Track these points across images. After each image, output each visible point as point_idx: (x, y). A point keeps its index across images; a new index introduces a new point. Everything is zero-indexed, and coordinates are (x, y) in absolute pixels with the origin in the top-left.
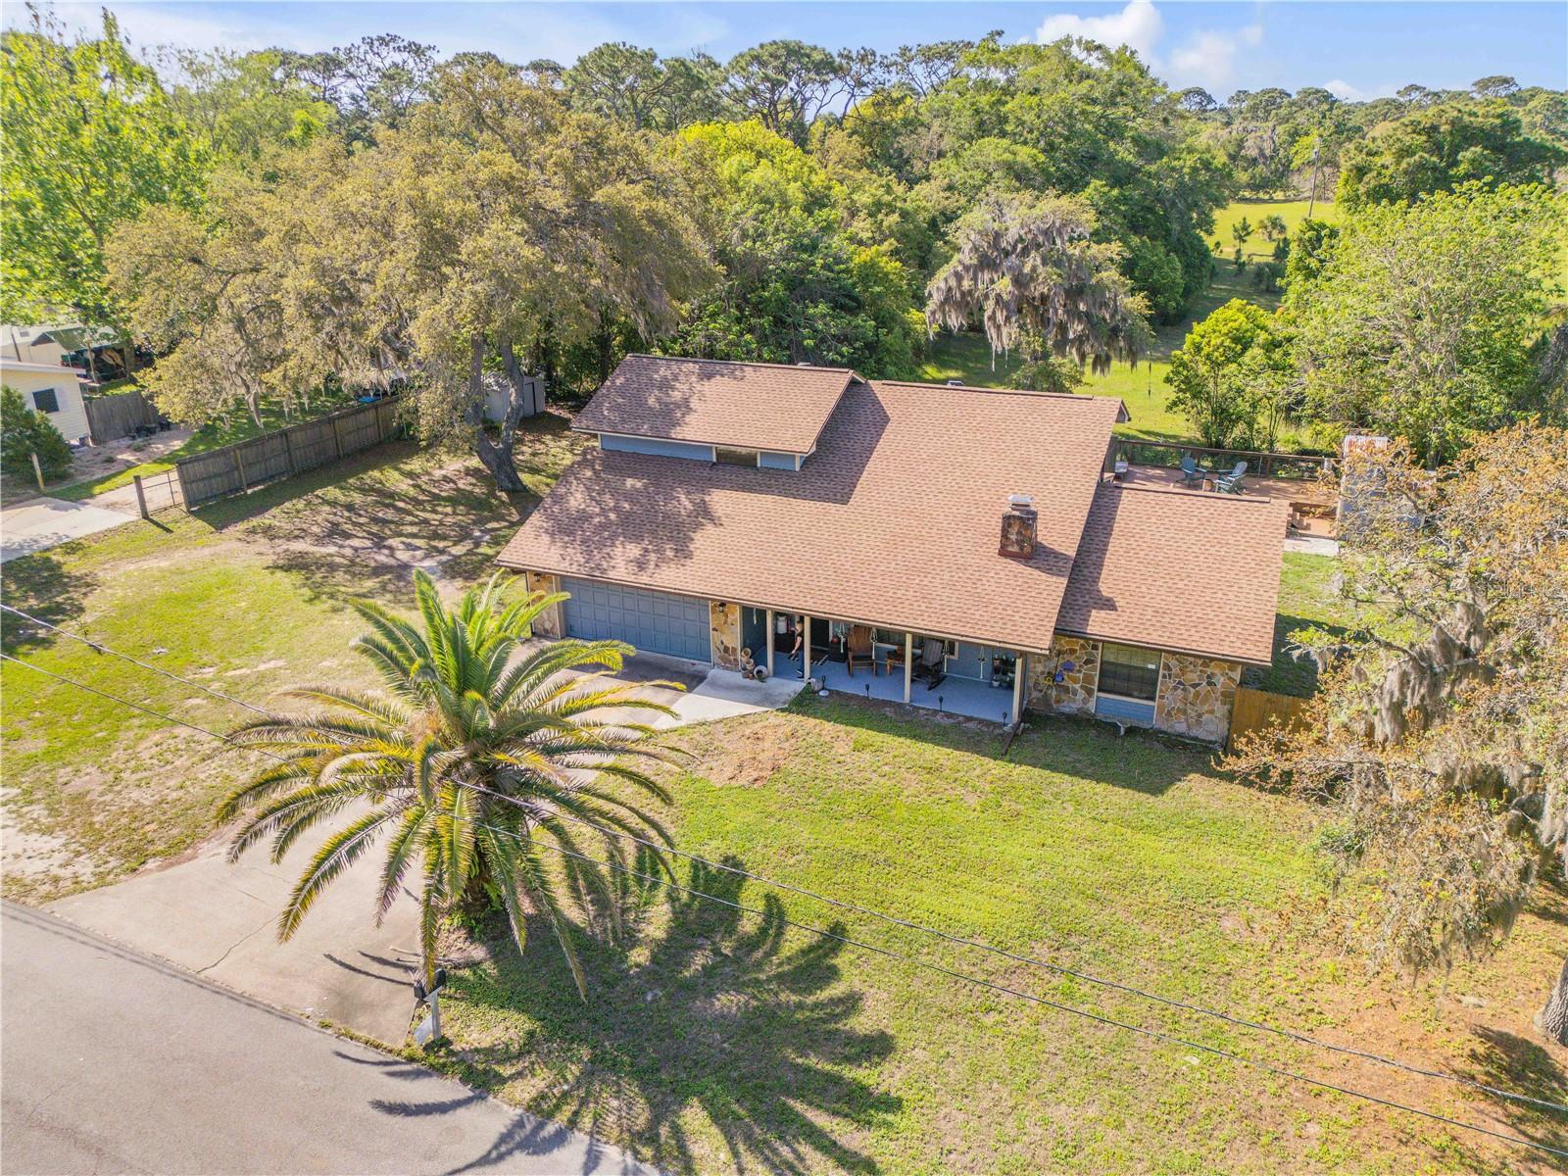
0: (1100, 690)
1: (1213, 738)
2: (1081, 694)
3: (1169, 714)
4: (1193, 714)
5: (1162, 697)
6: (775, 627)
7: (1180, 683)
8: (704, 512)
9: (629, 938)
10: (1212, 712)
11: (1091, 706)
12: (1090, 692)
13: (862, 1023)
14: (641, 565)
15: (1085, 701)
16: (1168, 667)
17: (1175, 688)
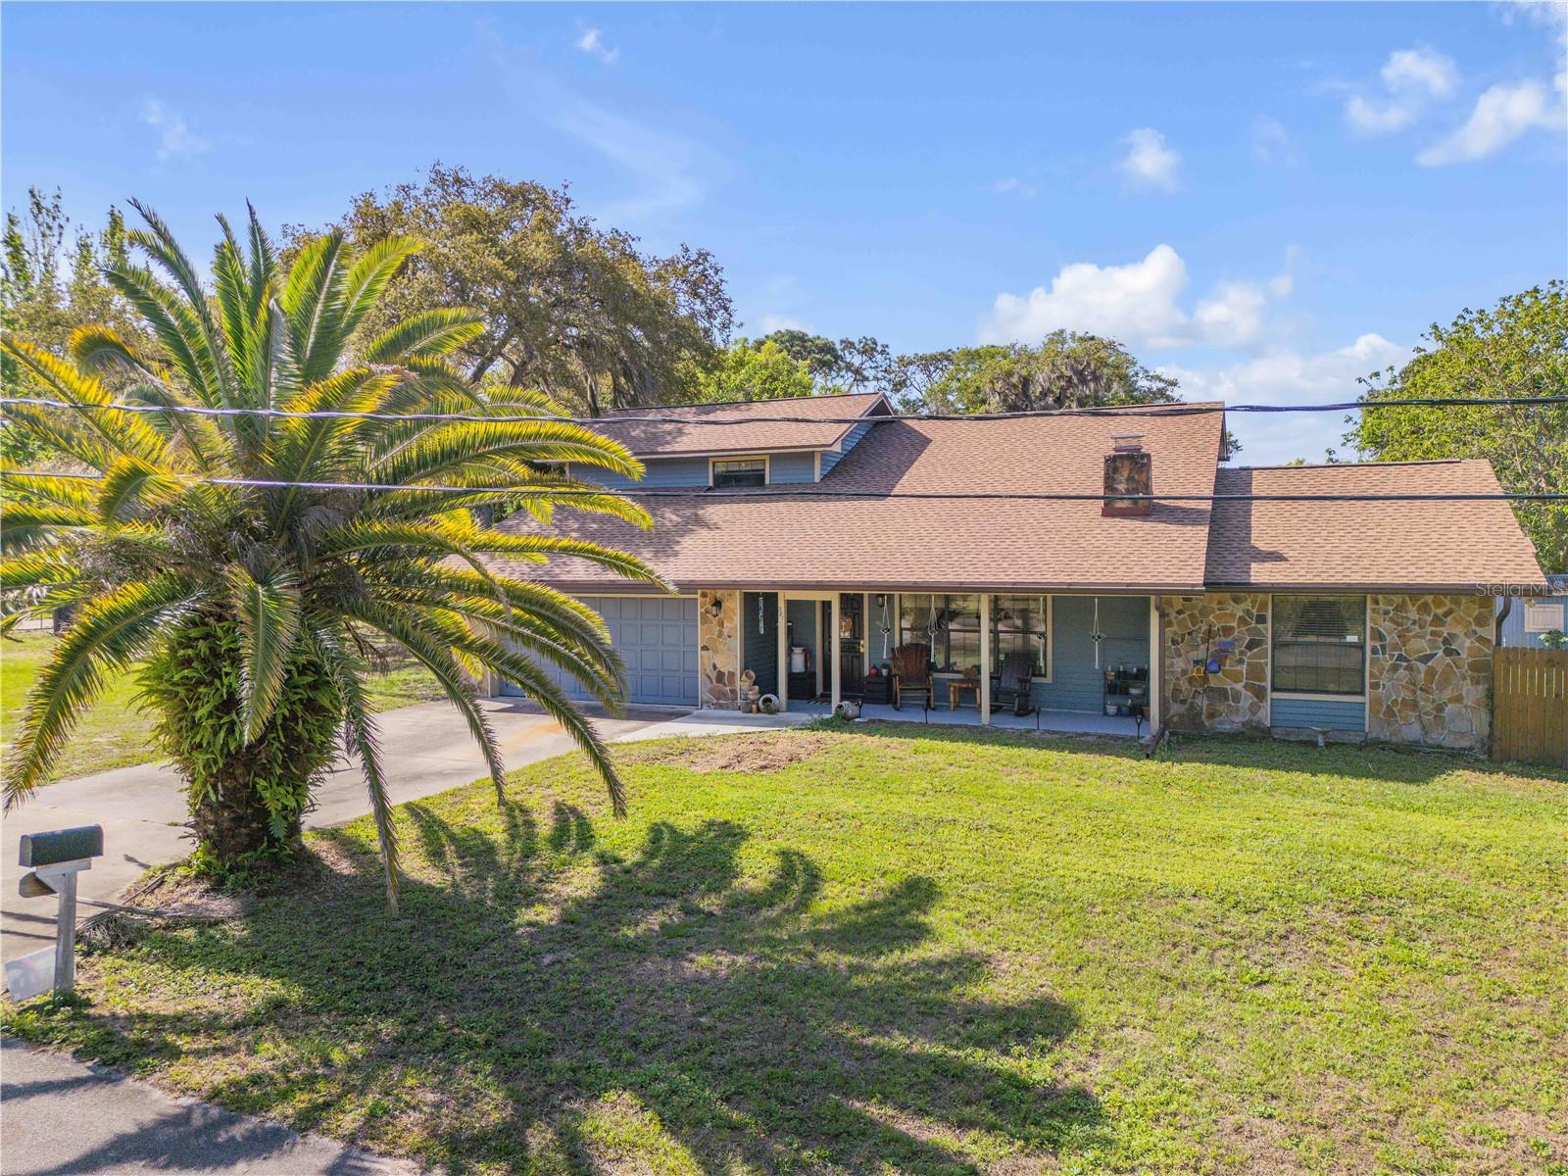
0: (1274, 689)
1: (1465, 743)
2: (1247, 699)
3: (1390, 712)
4: (1429, 707)
5: (1375, 686)
6: (789, 665)
7: (1400, 658)
8: (695, 522)
9: (523, 898)
10: (1459, 699)
11: (1265, 716)
12: (1260, 693)
13: (996, 993)
15: (1254, 709)
16: (1378, 635)
17: (1395, 668)
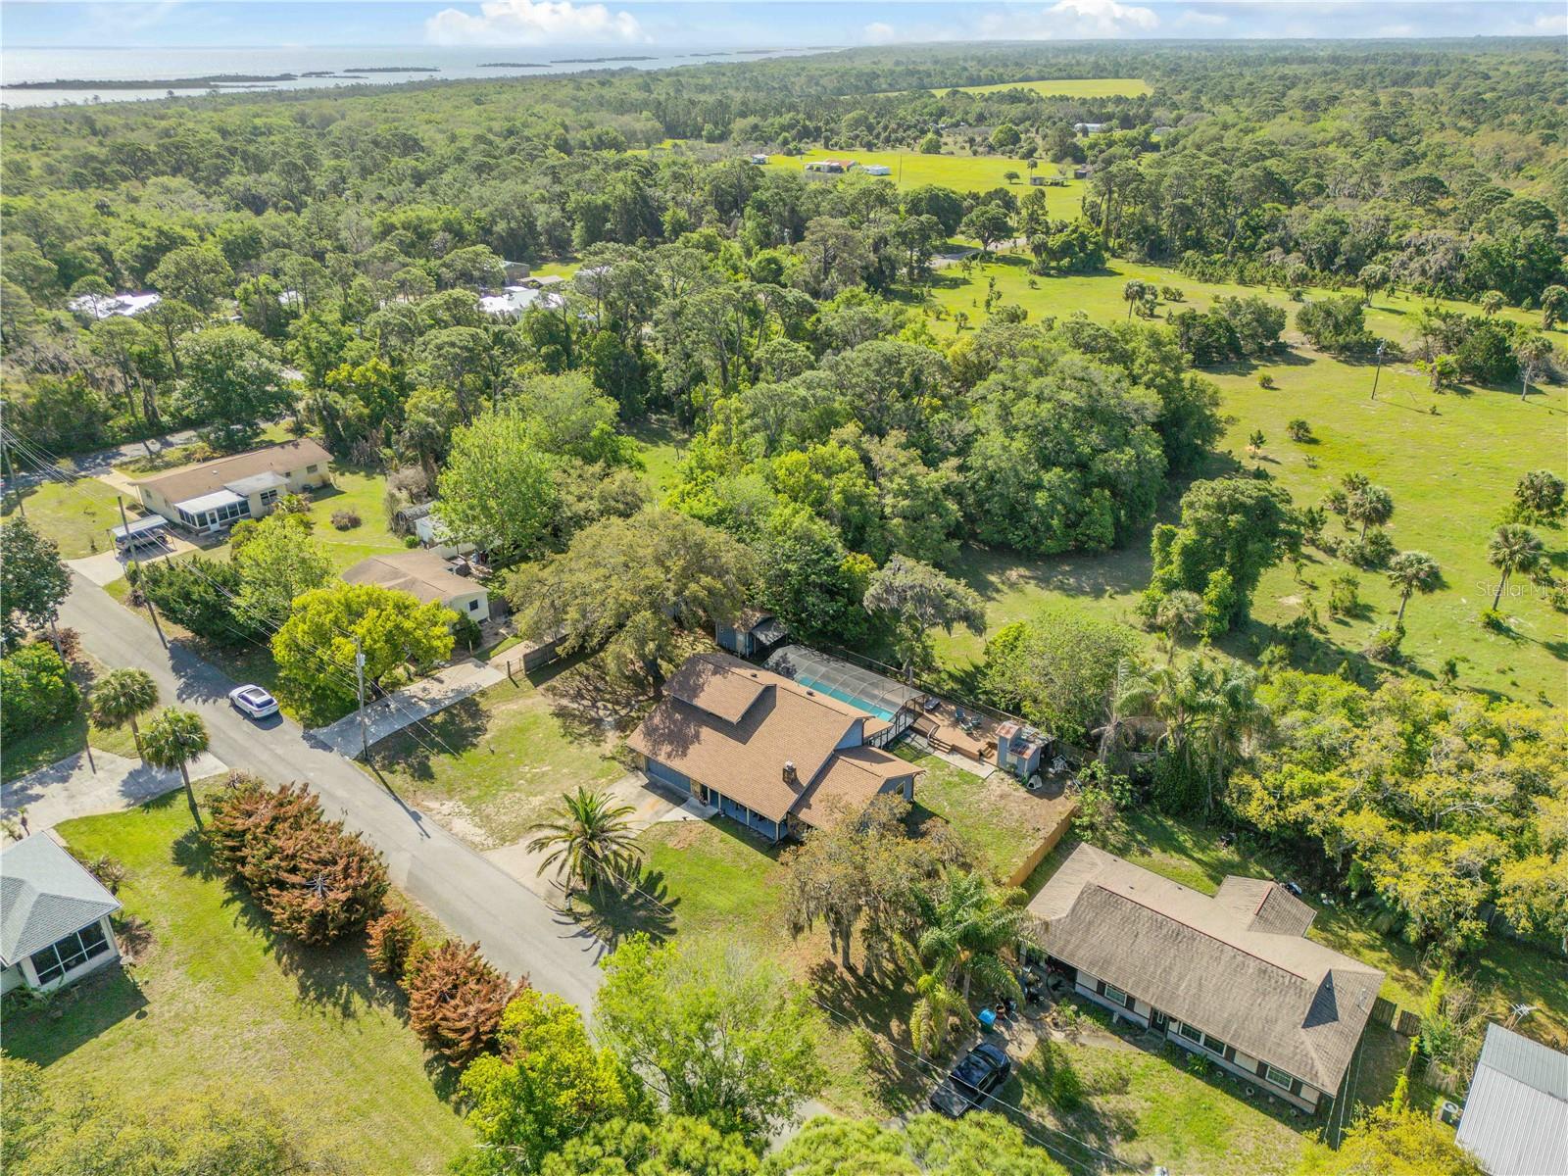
8: (697, 736)
9: (624, 890)
13: (672, 926)
14: (669, 756)
